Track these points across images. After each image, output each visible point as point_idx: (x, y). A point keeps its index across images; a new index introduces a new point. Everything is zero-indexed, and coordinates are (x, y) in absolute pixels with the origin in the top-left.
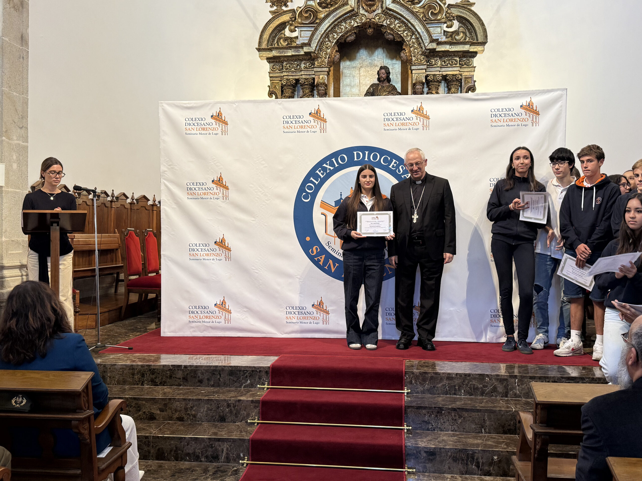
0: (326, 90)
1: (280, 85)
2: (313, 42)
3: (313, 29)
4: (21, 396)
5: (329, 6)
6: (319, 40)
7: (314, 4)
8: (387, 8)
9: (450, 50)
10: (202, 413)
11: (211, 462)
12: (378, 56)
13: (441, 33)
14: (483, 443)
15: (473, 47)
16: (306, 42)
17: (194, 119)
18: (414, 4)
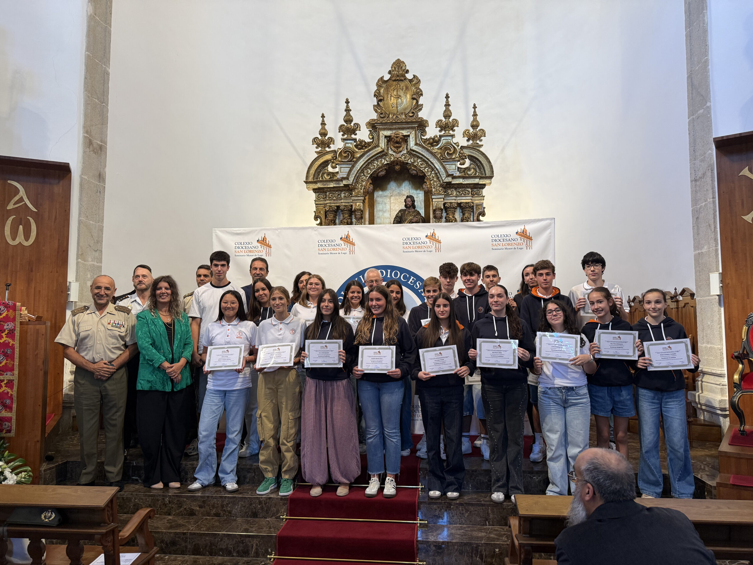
0: (362, 214)
1: (324, 211)
2: (350, 176)
3: (351, 166)
4: (50, 511)
5: (364, 148)
6: (356, 175)
7: (351, 146)
8: (411, 149)
9: (463, 183)
10: (236, 509)
11: (242, 556)
12: (405, 187)
13: (455, 169)
14: (486, 536)
15: (482, 180)
16: (345, 176)
17: (242, 244)
18: (433, 146)
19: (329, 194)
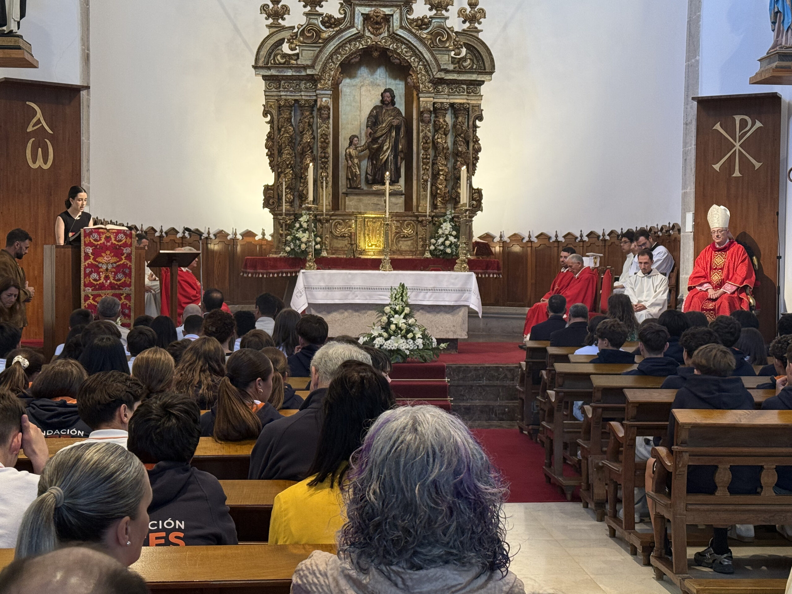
0: (329, 113)
1: (277, 105)
2: (316, 64)
5: (333, 26)
6: (323, 62)
9: (458, 79)
12: (380, 75)
13: (449, 61)
18: (421, 29)
19: (285, 83)
